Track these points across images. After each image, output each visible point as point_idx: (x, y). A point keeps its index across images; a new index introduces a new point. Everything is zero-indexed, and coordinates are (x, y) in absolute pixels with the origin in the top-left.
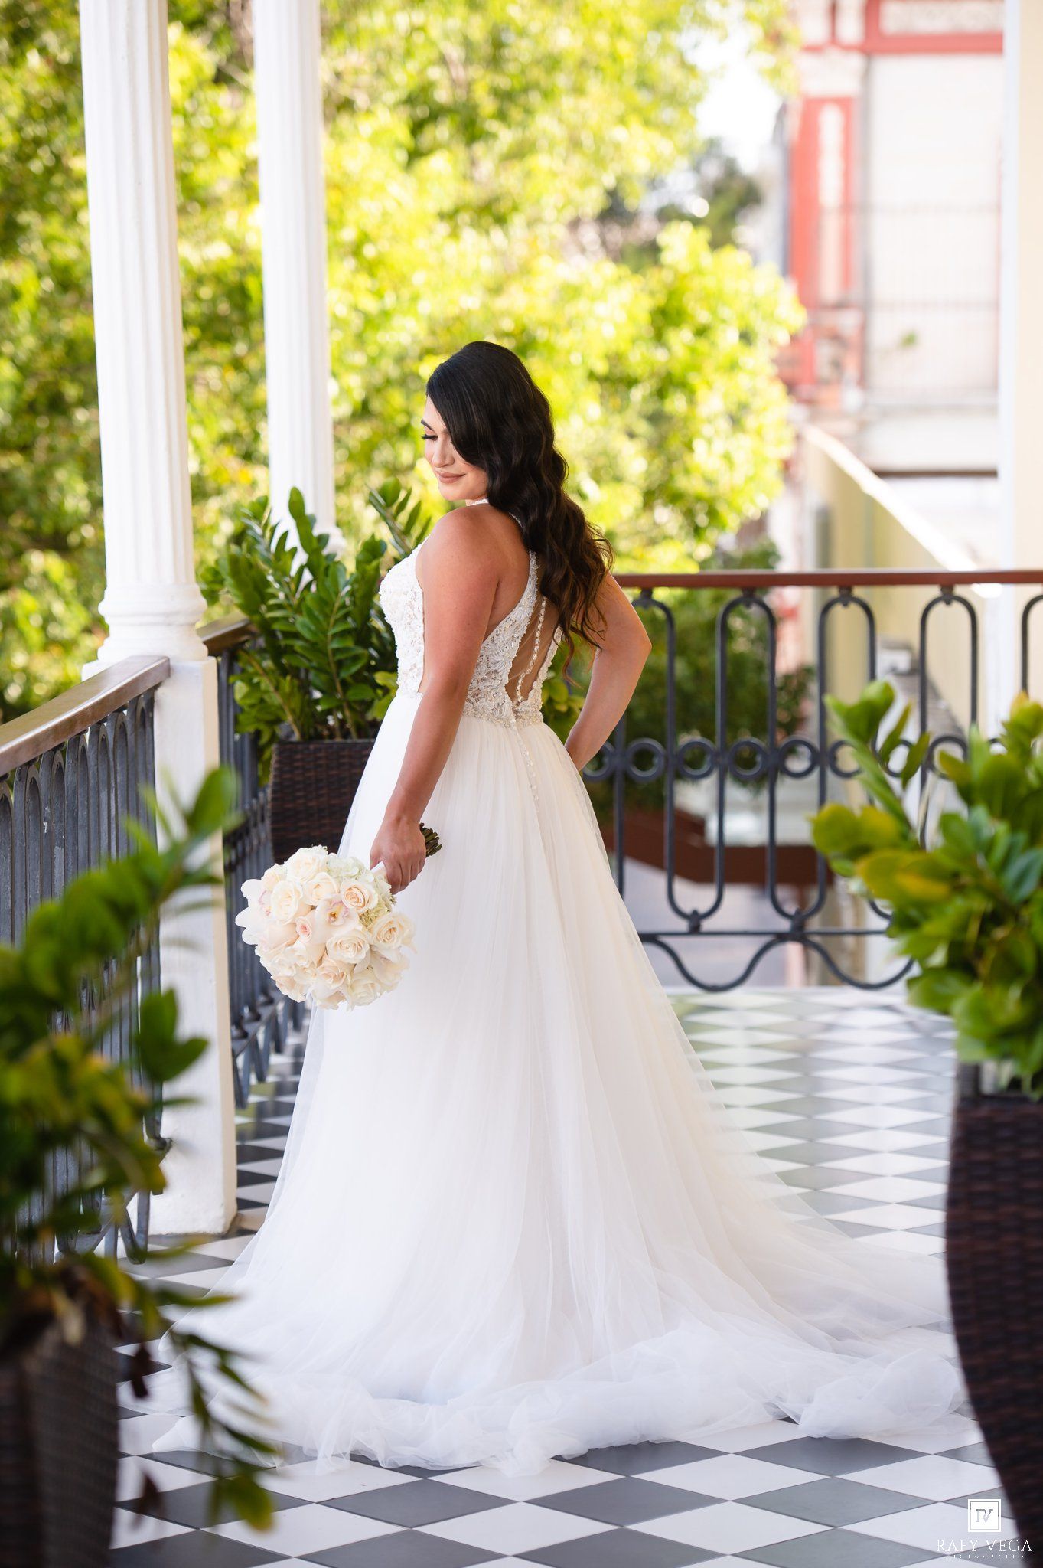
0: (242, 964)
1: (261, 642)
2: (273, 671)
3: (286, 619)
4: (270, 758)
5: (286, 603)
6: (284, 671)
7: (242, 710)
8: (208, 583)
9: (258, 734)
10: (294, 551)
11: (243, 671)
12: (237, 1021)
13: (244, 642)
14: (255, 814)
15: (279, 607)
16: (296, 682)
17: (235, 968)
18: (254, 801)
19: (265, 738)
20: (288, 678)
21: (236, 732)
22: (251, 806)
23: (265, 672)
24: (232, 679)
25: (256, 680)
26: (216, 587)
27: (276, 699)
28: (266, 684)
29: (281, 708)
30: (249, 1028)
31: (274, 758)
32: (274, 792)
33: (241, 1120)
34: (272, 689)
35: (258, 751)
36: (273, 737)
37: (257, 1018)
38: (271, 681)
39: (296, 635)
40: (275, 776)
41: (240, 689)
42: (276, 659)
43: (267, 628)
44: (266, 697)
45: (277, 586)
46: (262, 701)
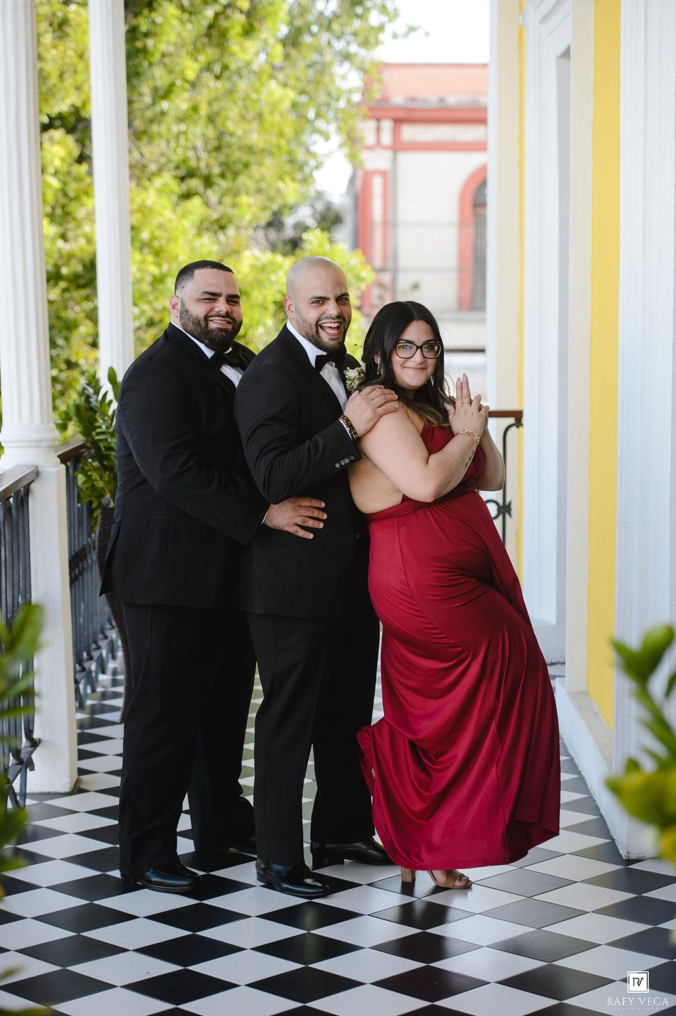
0: (82, 630)
1: (93, 451)
2: (98, 469)
3: (106, 440)
4: (97, 517)
5: (106, 430)
6: (105, 468)
7: (82, 490)
8: (62, 419)
9: (90, 503)
10: (111, 402)
11: (83, 468)
12: (79, 660)
13: (83, 453)
14: (89, 546)
15: (103, 433)
16: (112, 475)
17: (78, 633)
18: (89, 539)
19: (94, 505)
20: (107, 473)
21: (79, 502)
22: (87, 541)
23: (95, 469)
24: (76, 474)
25: (89, 473)
26: (66, 421)
27: (100, 484)
28: (95, 476)
29: (103, 489)
30: (86, 665)
31: (100, 517)
32: (100, 536)
33: (81, 716)
34: (98, 478)
35: (91, 511)
36: (100, 504)
37: (91, 658)
38: (98, 474)
39: (111, 449)
40: (100, 527)
41: (81, 478)
42: (101, 463)
43: (95, 443)
44: (95, 483)
45: (101, 421)
46: (93, 485)
